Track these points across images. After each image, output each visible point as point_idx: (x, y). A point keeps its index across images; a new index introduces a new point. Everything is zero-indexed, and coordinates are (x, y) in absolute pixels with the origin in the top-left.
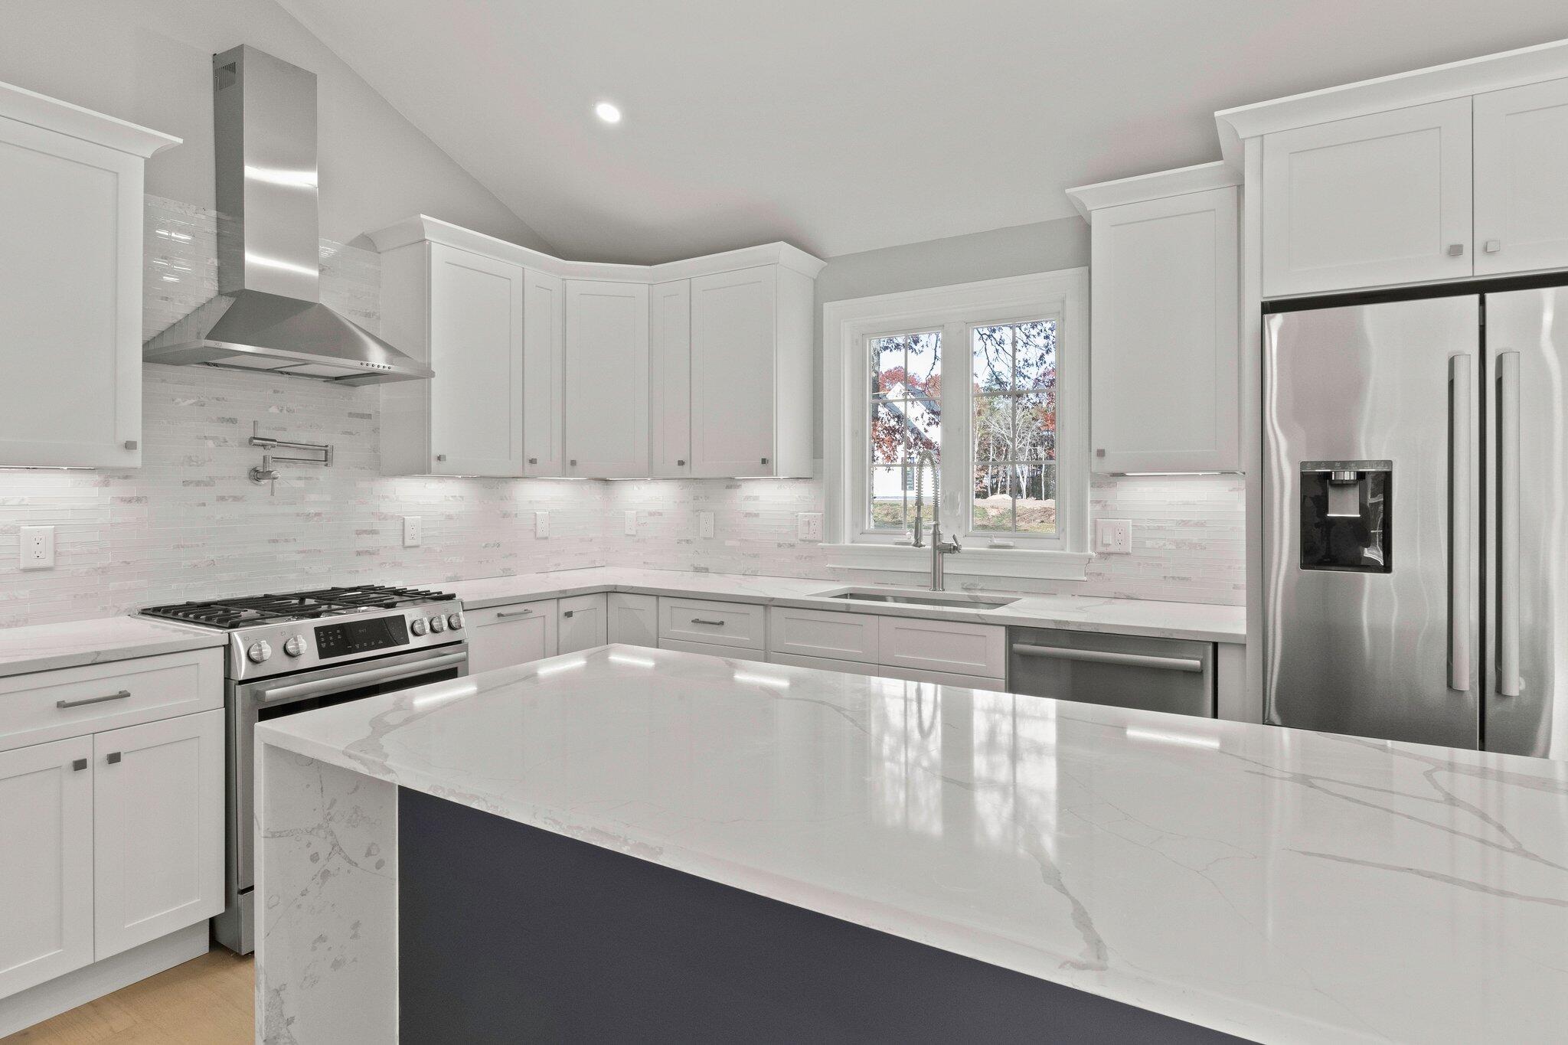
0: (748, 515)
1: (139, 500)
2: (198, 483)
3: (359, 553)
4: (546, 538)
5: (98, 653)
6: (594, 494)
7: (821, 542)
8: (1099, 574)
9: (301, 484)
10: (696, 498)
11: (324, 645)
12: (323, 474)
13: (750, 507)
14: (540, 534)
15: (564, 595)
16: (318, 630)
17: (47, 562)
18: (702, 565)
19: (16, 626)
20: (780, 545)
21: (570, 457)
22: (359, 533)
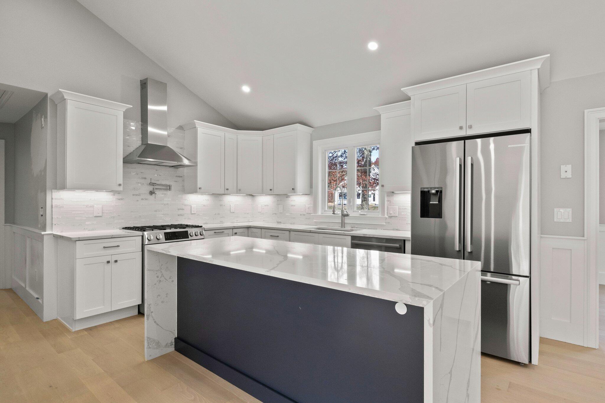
0: (292, 206)
1: (122, 199)
2: (136, 195)
3: (178, 215)
4: (234, 213)
5: (113, 235)
6: (249, 200)
7: (312, 214)
8: (389, 223)
9: (163, 195)
10: (278, 201)
11: (166, 237)
12: (169, 192)
13: (293, 203)
14: (231, 211)
15: (234, 228)
16: (165, 233)
17: (100, 215)
18: (279, 221)
19: (93, 231)
20: (301, 215)
21: (239, 188)
22: (179, 209)
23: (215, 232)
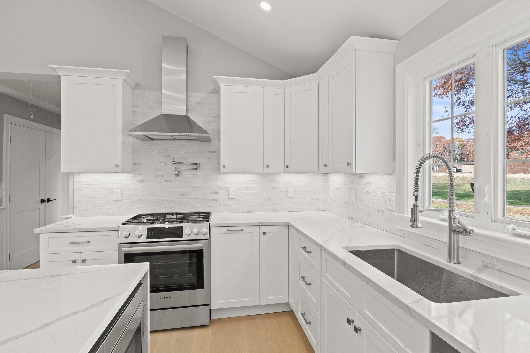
0: (367, 192)
1: (143, 181)
2: (159, 176)
3: (211, 200)
4: (293, 197)
5: (80, 229)
6: (319, 180)
7: (395, 212)
9: (191, 176)
10: (349, 183)
11: (149, 234)
12: (199, 173)
13: (367, 188)
15: (262, 225)
16: (148, 229)
17: (120, 199)
18: (351, 216)
20: (378, 211)
21: (286, 164)
22: (211, 193)
23: (229, 231)
